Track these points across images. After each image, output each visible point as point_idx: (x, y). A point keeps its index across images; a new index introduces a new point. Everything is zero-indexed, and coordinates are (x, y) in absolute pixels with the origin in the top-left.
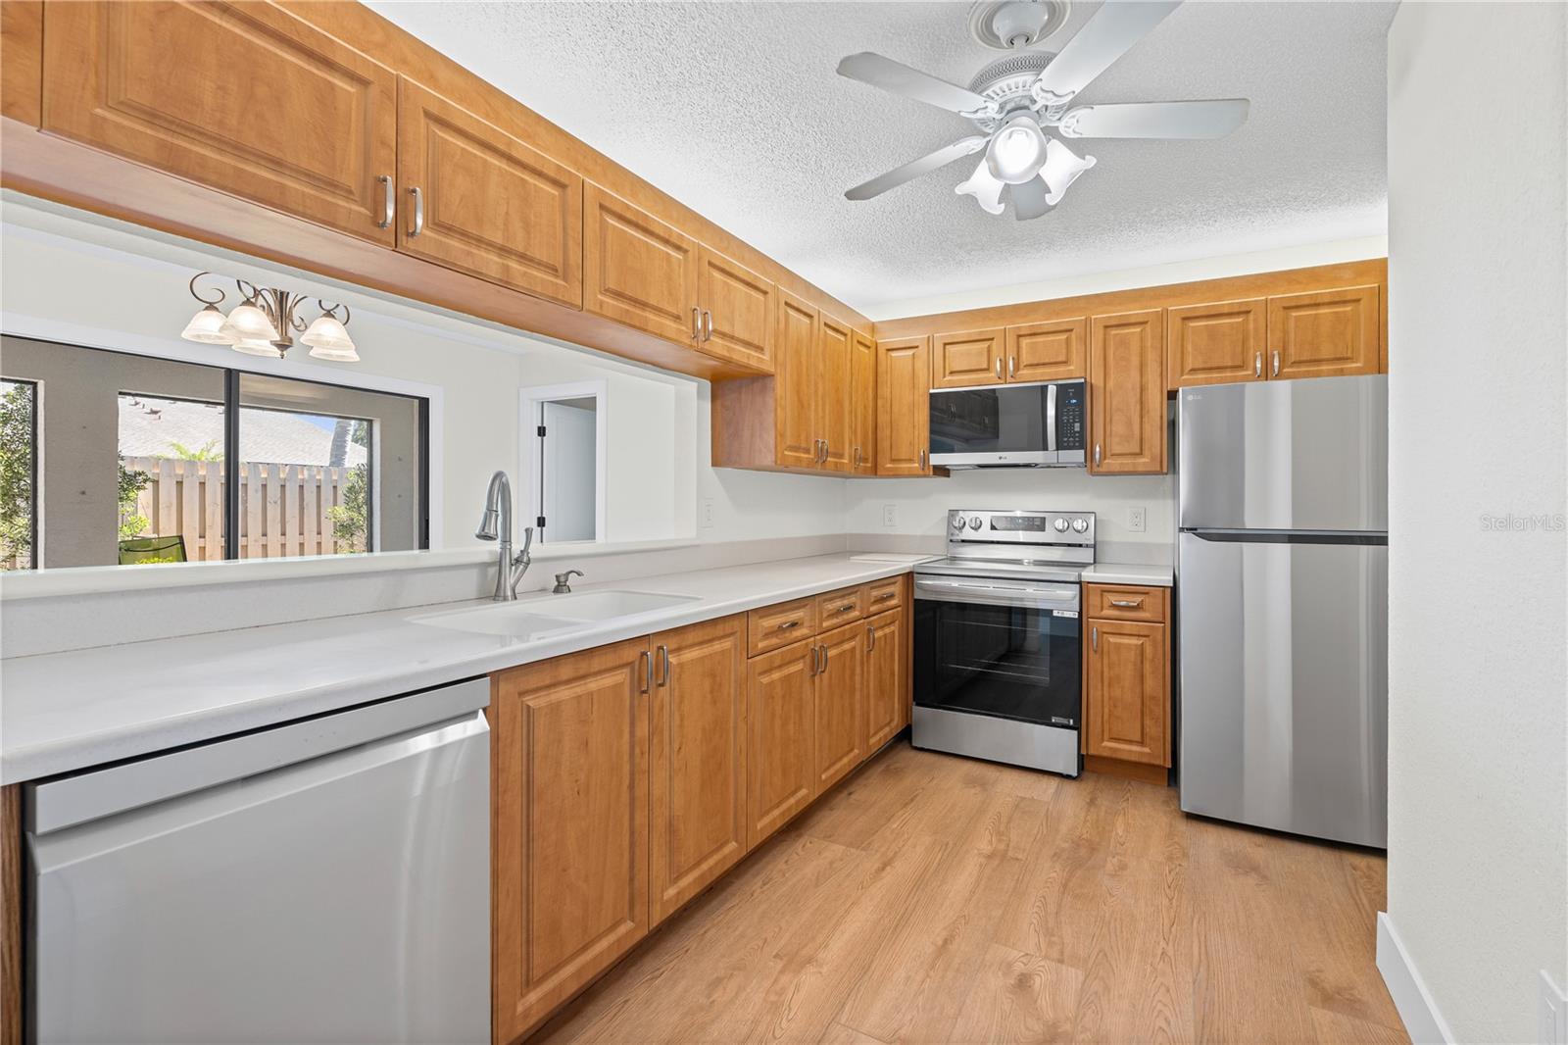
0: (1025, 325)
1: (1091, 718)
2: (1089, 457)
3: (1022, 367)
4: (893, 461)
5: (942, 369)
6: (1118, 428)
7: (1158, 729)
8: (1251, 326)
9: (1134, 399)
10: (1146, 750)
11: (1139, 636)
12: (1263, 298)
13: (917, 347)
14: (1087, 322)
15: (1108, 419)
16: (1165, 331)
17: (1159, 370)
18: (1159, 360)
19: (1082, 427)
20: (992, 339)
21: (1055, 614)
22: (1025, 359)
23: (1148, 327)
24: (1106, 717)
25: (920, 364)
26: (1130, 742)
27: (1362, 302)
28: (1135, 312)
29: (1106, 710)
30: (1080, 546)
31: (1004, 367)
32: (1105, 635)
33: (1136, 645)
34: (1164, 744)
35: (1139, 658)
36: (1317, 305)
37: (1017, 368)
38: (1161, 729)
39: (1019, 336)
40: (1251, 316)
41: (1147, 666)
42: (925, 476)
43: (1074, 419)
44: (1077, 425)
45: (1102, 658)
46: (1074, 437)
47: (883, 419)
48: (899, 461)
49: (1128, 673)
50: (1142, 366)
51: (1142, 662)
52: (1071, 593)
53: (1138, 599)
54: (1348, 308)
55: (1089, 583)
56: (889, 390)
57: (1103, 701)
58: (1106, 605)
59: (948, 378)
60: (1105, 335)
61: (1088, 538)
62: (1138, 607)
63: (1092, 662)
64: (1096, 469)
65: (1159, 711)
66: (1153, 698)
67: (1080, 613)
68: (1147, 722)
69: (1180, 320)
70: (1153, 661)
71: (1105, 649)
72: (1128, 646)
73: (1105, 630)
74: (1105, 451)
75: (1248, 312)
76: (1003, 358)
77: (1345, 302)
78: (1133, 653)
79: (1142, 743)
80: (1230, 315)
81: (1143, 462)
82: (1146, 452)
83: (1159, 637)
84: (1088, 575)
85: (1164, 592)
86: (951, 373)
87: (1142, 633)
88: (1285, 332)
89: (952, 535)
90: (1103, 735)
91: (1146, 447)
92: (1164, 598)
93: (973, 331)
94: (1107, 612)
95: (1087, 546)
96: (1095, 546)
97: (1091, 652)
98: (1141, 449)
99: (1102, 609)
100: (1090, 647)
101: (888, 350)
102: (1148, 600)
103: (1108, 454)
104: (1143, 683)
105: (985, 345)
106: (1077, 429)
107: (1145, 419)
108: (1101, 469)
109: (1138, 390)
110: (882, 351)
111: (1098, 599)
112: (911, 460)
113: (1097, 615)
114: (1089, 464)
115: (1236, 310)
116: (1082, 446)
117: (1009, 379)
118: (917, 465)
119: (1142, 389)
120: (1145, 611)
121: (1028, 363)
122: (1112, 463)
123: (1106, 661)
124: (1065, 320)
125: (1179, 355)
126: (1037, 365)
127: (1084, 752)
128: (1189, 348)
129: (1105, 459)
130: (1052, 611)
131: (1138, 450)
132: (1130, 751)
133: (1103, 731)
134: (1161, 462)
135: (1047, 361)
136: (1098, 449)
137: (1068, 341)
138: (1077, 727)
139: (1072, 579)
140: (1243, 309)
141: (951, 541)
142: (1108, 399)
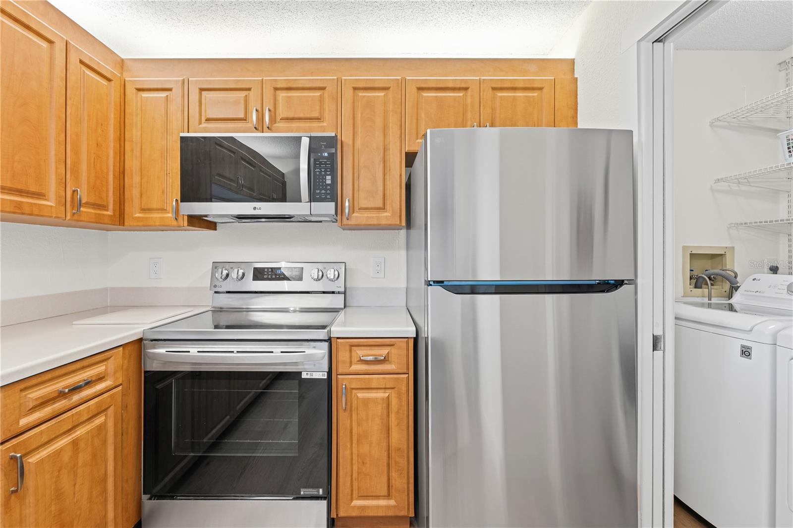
0: (282, 79)
1: (341, 480)
2: (339, 210)
3: (278, 120)
4: (143, 210)
5: (197, 115)
6: (365, 183)
7: (402, 481)
8: (469, 101)
9: (378, 159)
10: (392, 502)
11: (385, 388)
12: (478, 78)
13: (170, 90)
14: (339, 82)
15: (356, 175)
16: (404, 97)
17: (399, 132)
18: (399, 123)
19: (334, 180)
20: (249, 89)
21: (304, 376)
22: (282, 112)
23: (390, 92)
24: (355, 475)
25: (175, 108)
26: (378, 497)
27: (544, 90)
28: (379, 78)
29: (355, 468)
30: (333, 293)
31: (261, 119)
32: (354, 391)
33: (383, 399)
34: (408, 494)
35: (385, 411)
36: (514, 89)
37: (273, 120)
38: (405, 481)
39: (276, 89)
40: (469, 92)
41: (393, 417)
42: (179, 228)
43: (326, 171)
44: (328, 177)
45: (351, 416)
46: (326, 190)
47: (132, 164)
48: (150, 210)
49: (375, 427)
50: (385, 128)
51: (388, 416)
52: (321, 350)
53: (384, 352)
54: (535, 94)
55: (338, 338)
56: (139, 133)
57: (352, 459)
58: (355, 359)
59: (204, 125)
60: (354, 96)
61: (339, 286)
62: (385, 360)
63: (342, 420)
64: (345, 222)
65: (403, 462)
66: (399, 450)
67: (330, 373)
68: (394, 474)
69: (416, 90)
70: (398, 412)
71: (354, 405)
72: (375, 400)
73: (353, 387)
74: (353, 205)
75: (466, 89)
76: (259, 109)
77: (533, 89)
78: (380, 407)
79: (388, 496)
80: (453, 89)
81: (385, 217)
82: (388, 206)
83: (404, 388)
84: (337, 330)
85: (408, 343)
86: (208, 120)
87: (387, 386)
88: (493, 109)
89: (215, 286)
90: (352, 494)
91: (388, 202)
92: (408, 350)
93: (230, 79)
94: (356, 367)
95: (339, 293)
96: (345, 293)
97: (341, 411)
98: (384, 204)
99: (351, 364)
100: (340, 407)
101: (139, 90)
102: (394, 351)
103: (356, 209)
104: (389, 437)
105: (242, 94)
106: (329, 182)
107: (387, 177)
108: (350, 222)
109: (382, 150)
110: (130, 91)
111: (348, 354)
112: (163, 210)
113: (347, 371)
114: (339, 218)
115: (458, 86)
116: (333, 198)
117: (265, 128)
118: (170, 215)
119: (385, 150)
120: (390, 363)
121: (284, 116)
122: (359, 217)
123: (354, 417)
124: (317, 79)
125: (415, 121)
126: (293, 119)
127: (334, 515)
128: (423, 115)
129: (353, 213)
130: (300, 373)
131: (381, 206)
132: (378, 507)
133: (352, 490)
134: (400, 216)
135: (302, 115)
136: (347, 204)
137: (321, 98)
138: (327, 497)
139: (321, 338)
140: (464, 85)
141: (216, 292)
142: (356, 155)
